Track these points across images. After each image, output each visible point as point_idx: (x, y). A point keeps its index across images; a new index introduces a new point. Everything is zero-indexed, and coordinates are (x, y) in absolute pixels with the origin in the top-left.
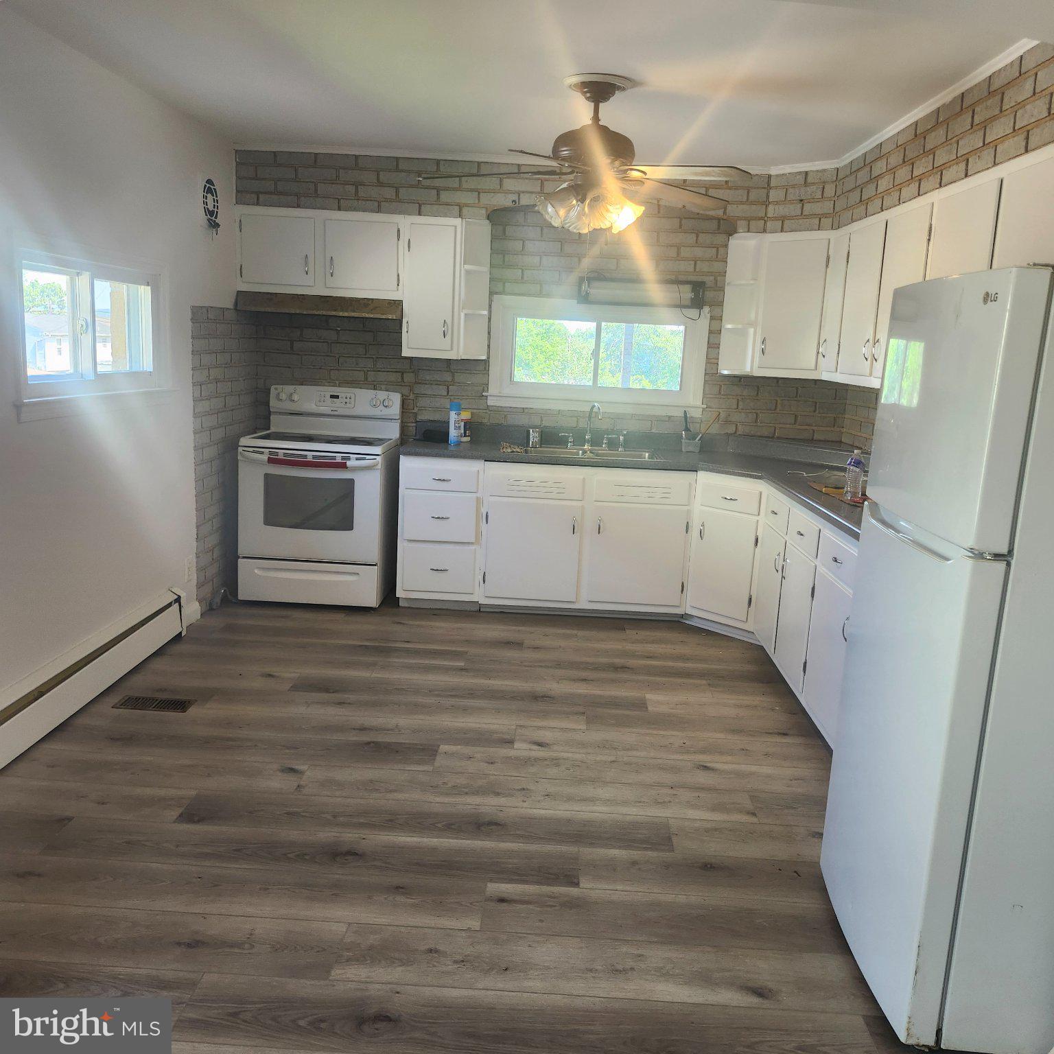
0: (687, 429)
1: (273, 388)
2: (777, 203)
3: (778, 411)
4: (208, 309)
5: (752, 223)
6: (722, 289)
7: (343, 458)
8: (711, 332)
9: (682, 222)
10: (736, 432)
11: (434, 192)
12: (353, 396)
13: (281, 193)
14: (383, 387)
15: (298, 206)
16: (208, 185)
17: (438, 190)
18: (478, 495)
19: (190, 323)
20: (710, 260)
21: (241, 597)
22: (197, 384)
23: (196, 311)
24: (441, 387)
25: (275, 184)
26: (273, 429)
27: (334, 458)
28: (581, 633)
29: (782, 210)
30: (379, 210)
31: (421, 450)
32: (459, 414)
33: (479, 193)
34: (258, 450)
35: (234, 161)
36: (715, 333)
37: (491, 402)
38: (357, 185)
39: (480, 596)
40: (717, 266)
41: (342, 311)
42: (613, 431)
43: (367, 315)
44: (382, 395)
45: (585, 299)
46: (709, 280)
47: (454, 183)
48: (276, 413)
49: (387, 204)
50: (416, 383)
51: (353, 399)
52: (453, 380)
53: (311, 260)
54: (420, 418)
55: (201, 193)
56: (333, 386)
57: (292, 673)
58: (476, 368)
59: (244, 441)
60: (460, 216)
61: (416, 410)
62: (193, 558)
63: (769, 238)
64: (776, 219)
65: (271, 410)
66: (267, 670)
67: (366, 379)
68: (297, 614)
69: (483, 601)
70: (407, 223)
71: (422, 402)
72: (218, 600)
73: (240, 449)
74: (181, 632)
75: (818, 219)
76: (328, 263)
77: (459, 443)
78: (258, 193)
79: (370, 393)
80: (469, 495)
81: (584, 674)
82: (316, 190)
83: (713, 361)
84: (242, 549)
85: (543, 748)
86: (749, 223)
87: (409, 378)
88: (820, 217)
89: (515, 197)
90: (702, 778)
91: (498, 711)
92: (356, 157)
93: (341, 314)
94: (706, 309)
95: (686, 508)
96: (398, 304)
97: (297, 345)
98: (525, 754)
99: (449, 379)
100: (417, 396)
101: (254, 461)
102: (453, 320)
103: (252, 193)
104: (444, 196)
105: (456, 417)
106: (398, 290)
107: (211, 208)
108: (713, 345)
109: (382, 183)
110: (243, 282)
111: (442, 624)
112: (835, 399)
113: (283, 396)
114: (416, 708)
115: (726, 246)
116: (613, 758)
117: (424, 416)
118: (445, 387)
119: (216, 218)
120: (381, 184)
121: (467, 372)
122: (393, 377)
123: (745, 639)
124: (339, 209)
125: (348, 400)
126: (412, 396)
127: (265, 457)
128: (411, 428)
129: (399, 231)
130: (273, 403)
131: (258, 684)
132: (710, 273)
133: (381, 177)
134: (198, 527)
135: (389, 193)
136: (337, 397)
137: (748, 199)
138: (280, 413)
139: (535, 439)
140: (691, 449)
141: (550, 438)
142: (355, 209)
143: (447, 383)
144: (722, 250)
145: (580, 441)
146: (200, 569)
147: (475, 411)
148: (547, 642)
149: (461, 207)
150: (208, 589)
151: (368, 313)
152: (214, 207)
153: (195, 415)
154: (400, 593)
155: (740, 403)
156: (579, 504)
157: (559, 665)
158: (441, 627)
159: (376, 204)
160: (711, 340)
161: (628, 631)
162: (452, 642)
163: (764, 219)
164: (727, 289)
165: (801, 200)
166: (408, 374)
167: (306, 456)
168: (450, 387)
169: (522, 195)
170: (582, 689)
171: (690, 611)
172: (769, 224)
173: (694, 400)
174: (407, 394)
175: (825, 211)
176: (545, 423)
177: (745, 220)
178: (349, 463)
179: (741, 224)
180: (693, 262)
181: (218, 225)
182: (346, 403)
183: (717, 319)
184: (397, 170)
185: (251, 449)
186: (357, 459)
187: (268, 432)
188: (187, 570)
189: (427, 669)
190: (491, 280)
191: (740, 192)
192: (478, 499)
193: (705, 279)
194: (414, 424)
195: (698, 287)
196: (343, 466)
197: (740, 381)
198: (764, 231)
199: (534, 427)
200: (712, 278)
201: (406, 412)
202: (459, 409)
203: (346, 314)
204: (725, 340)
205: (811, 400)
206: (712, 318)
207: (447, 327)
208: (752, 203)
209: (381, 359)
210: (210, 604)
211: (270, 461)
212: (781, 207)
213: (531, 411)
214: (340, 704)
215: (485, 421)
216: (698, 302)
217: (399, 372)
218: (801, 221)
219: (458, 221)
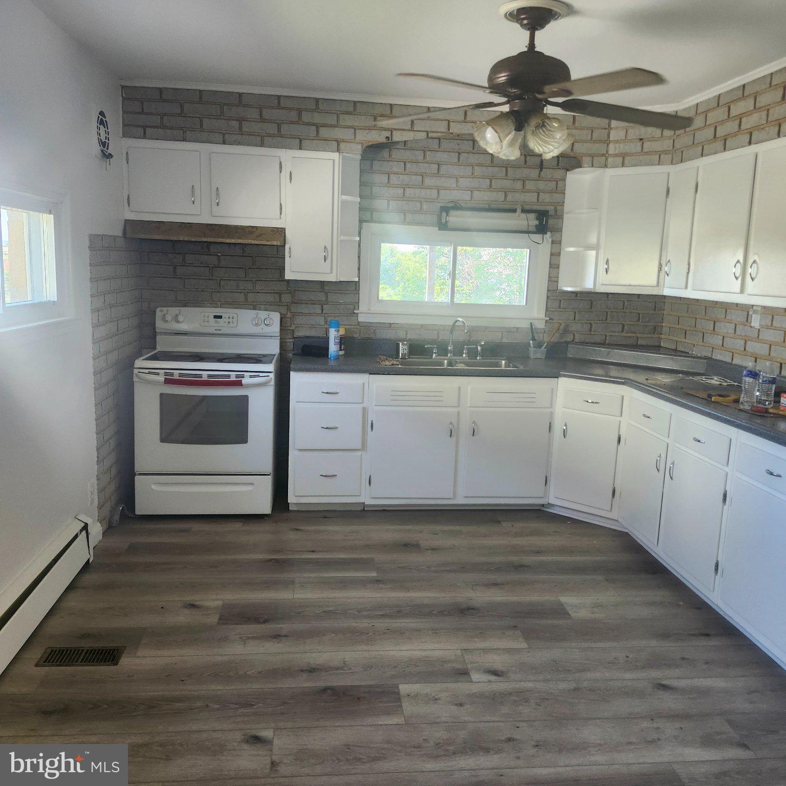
0: (533, 339)
1: (158, 310)
2: (617, 142)
3: (608, 321)
4: (102, 237)
5: (596, 159)
6: (561, 217)
7: (237, 376)
8: (552, 254)
9: (527, 159)
10: (573, 340)
11: (314, 128)
12: (235, 316)
13: (165, 127)
14: (262, 307)
15: (184, 140)
16: (101, 117)
17: (318, 126)
18: (365, 405)
19: (88, 250)
20: (551, 192)
21: (138, 512)
22: (95, 311)
23: (93, 238)
24: (316, 306)
25: (162, 119)
26: (159, 348)
27: (229, 376)
28: (464, 529)
29: (622, 148)
30: (262, 145)
31: (308, 366)
32: (338, 331)
33: (355, 129)
34: (153, 371)
35: (121, 96)
36: (555, 255)
37: (361, 319)
38: (241, 120)
39: (367, 497)
40: (557, 197)
41: (229, 238)
42: (469, 343)
43: (253, 242)
44: (263, 314)
45: (443, 226)
46: (550, 208)
47: (332, 120)
48: (161, 333)
49: (270, 139)
50: (293, 302)
51: (235, 320)
52: (327, 299)
53: (197, 192)
54: (297, 334)
55: (95, 124)
56: (214, 307)
57: (214, 600)
58: (350, 289)
59: (139, 363)
60: (338, 150)
61: (293, 327)
62: (94, 480)
63: (609, 172)
64: (616, 155)
65: (157, 331)
66: (189, 598)
67: (246, 299)
68: (196, 526)
69: (369, 502)
70: (288, 156)
71: (299, 320)
72: (117, 517)
73: (136, 371)
74: (89, 559)
75: (658, 156)
76: (214, 195)
77: (337, 358)
78: (145, 127)
79: (251, 314)
80: (356, 406)
81: (493, 577)
82: (202, 125)
83: (553, 279)
84: (139, 466)
85: (501, 679)
86: (593, 159)
87: (286, 298)
88: (660, 154)
89: (388, 134)
90: (669, 702)
91: (435, 632)
92: (240, 95)
93: (228, 241)
94: (549, 234)
95: (549, 410)
96: (281, 232)
97: (180, 270)
98: (486, 688)
99: (324, 299)
100: (294, 315)
101: (149, 382)
102: (332, 244)
103: (138, 126)
104: (324, 132)
105: (336, 333)
106: (280, 219)
107: (104, 140)
108: (554, 266)
109: (265, 119)
110: (130, 211)
111: (337, 528)
112: (655, 310)
113: (169, 318)
114: (355, 636)
115: (564, 180)
116: (573, 685)
117: (301, 333)
118: (320, 306)
119: (107, 149)
120: (262, 120)
121: (339, 292)
122: (270, 298)
123: (608, 526)
124: (224, 143)
125: (231, 320)
126: (289, 315)
127: (161, 378)
128: (288, 344)
129: (281, 163)
130: (160, 325)
131: (184, 618)
132: (550, 204)
133: (264, 113)
134: (98, 449)
135: (272, 128)
136: (220, 317)
137: (591, 139)
138: (166, 334)
139: (405, 351)
140: (539, 356)
141: (417, 349)
142: (240, 143)
143: (321, 302)
144: (560, 184)
145: (443, 351)
146: (101, 491)
147: (347, 327)
148: (438, 542)
149: (338, 142)
150: (107, 508)
151: (254, 240)
152: (106, 139)
153: (95, 342)
154: (291, 499)
155: (577, 315)
156: (456, 410)
157: (463, 568)
158: (336, 530)
159: (259, 139)
160: (552, 262)
161: (504, 524)
162: (354, 548)
163: (605, 155)
164: (565, 216)
165: (641, 139)
166: (285, 295)
167: (200, 376)
168: (324, 306)
169: (394, 132)
170: (498, 596)
171: (552, 501)
172: (610, 160)
173: (538, 314)
174: (285, 313)
175: (665, 148)
176: (409, 337)
177: (588, 156)
178: (244, 381)
179: (586, 160)
180: (537, 194)
181: (110, 156)
182: (229, 322)
183: (557, 243)
184: (279, 106)
185: (147, 371)
186: (251, 377)
187: (156, 351)
188: (90, 494)
189: (344, 584)
190: (361, 209)
191: (585, 132)
192: (364, 409)
193: (547, 208)
194: (292, 340)
195: (542, 215)
196: (238, 384)
197: (576, 296)
198: (606, 166)
199: (402, 341)
200: (553, 208)
201: (284, 329)
202: (338, 326)
203: (233, 241)
204: (564, 261)
205: (634, 311)
206: (553, 242)
207: (328, 252)
208: (595, 142)
209: (259, 282)
210: (110, 522)
211: (167, 381)
212: (622, 146)
213: (397, 326)
214: (277, 637)
215: (356, 336)
216: (541, 229)
217: (278, 293)
218: (641, 157)
219: (335, 156)
